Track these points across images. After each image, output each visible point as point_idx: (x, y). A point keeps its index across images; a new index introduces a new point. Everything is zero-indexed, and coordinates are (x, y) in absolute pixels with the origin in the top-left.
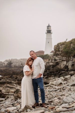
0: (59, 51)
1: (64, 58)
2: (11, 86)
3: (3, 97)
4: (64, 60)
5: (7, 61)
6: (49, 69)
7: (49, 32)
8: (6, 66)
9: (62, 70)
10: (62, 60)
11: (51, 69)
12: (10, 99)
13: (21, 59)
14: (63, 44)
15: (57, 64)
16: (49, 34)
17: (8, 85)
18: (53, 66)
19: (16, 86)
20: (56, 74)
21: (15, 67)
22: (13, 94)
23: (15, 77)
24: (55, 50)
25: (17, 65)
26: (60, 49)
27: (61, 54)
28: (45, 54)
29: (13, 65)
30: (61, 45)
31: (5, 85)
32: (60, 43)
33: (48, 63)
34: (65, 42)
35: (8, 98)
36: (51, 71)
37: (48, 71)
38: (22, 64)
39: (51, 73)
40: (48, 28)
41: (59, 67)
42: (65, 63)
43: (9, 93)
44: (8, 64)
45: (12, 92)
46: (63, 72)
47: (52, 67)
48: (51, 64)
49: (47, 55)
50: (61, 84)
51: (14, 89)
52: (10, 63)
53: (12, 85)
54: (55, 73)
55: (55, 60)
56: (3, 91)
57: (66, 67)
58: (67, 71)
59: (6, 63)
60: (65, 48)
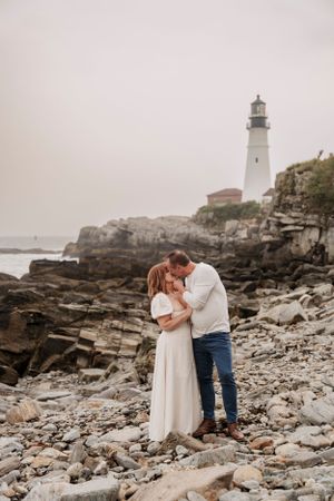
0: (293, 193)
1: (312, 219)
2: (126, 327)
3: (100, 365)
4: (311, 226)
5: (112, 224)
6: (259, 257)
7: (258, 122)
8: (111, 244)
9: (304, 260)
10: (305, 226)
11: (266, 254)
12: (121, 377)
13: (163, 218)
14: (308, 167)
15: (288, 238)
16: (258, 131)
17: (116, 322)
18: (274, 247)
19: (144, 327)
20: (282, 275)
21: (142, 244)
22: (132, 353)
23: (142, 285)
24: (279, 189)
25: (149, 238)
26: (297, 187)
27: (299, 205)
28: (245, 199)
29: (133, 239)
30: (300, 173)
31: (106, 323)
32: (298, 165)
33: (256, 231)
34: (315, 161)
35: (115, 369)
36: (265, 262)
37: (254, 262)
38: (164, 236)
39: (264, 269)
40: (254, 111)
41: (292, 248)
42: (314, 234)
43: (118, 349)
44: (116, 235)
45: (129, 347)
46: (307, 266)
47: (270, 250)
48: (265, 238)
49: (250, 205)
50: (299, 318)
51: (137, 336)
52: (124, 234)
53: (128, 322)
54: (280, 270)
55: (280, 225)
56: (100, 344)
57: (319, 249)
58: (322, 263)
59: (111, 232)
60: (315, 182)
